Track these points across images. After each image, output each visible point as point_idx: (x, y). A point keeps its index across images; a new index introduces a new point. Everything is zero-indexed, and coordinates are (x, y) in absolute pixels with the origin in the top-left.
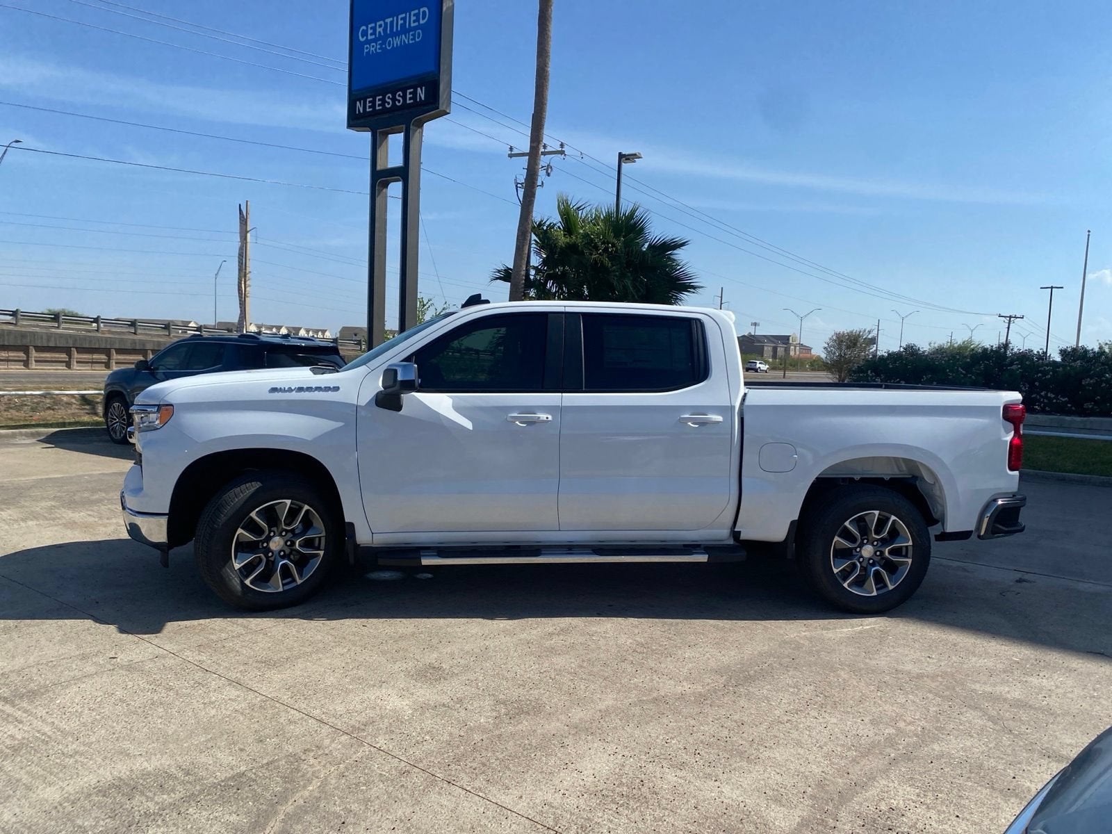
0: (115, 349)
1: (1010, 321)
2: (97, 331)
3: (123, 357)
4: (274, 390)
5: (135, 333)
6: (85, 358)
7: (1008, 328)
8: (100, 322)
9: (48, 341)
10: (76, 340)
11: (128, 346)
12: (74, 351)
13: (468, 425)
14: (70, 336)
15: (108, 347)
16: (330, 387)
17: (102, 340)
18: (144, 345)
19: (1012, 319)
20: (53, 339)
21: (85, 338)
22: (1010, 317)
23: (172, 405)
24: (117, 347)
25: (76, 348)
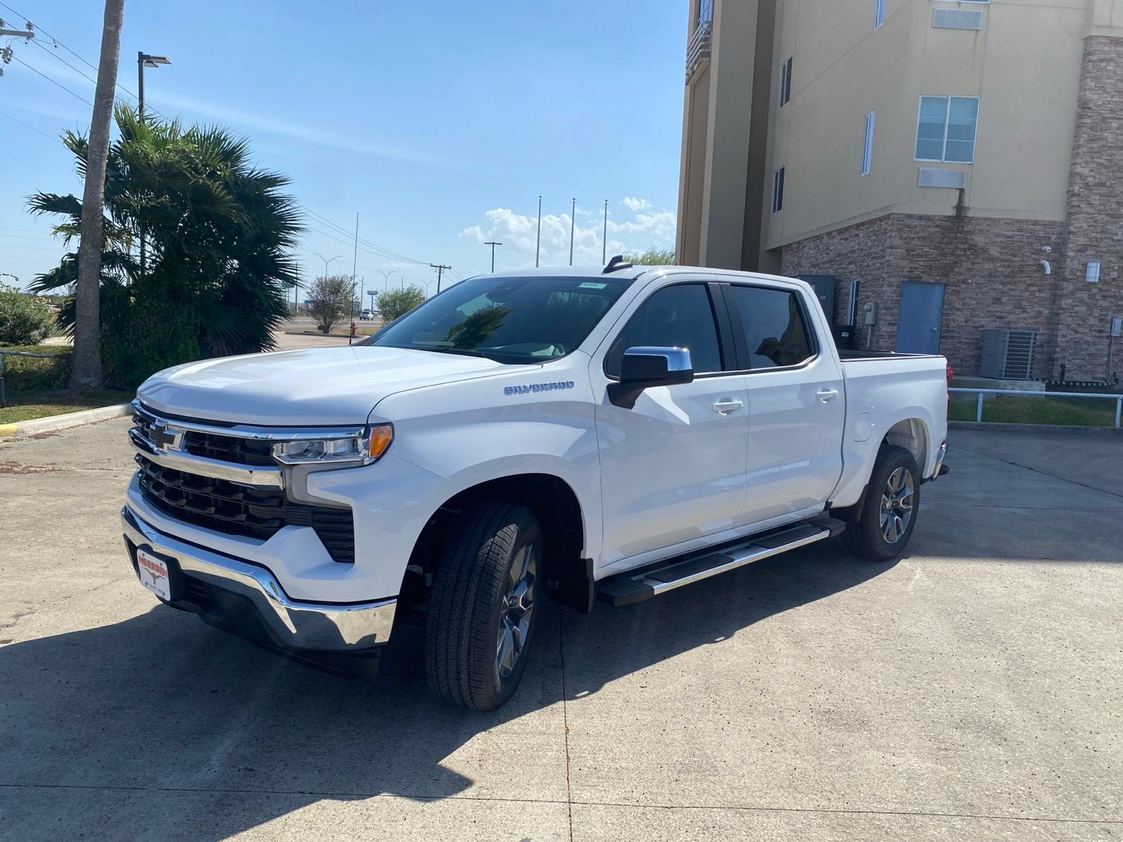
1: (440, 270)
4: (508, 391)
7: (439, 277)
13: (685, 418)
16: (563, 383)
19: (442, 269)
22: (440, 267)
23: (390, 424)
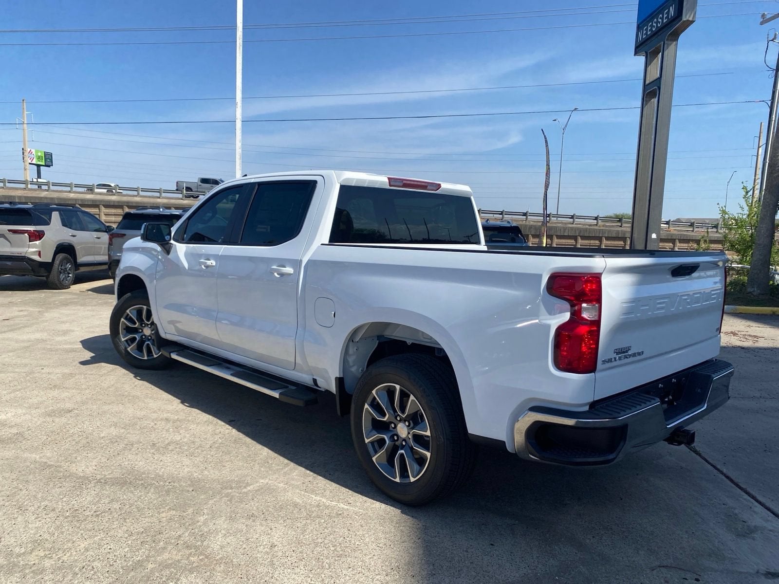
0: (605, 237)
2: (596, 225)
3: (610, 242)
5: (621, 226)
6: (585, 243)
8: (598, 220)
9: (564, 232)
10: (581, 231)
11: (614, 235)
12: (579, 238)
14: (578, 228)
15: (601, 236)
17: (597, 231)
18: (624, 234)
20: (567, 231)
21: (586, 230)
24: (606, 236)
25: (580, 236)
